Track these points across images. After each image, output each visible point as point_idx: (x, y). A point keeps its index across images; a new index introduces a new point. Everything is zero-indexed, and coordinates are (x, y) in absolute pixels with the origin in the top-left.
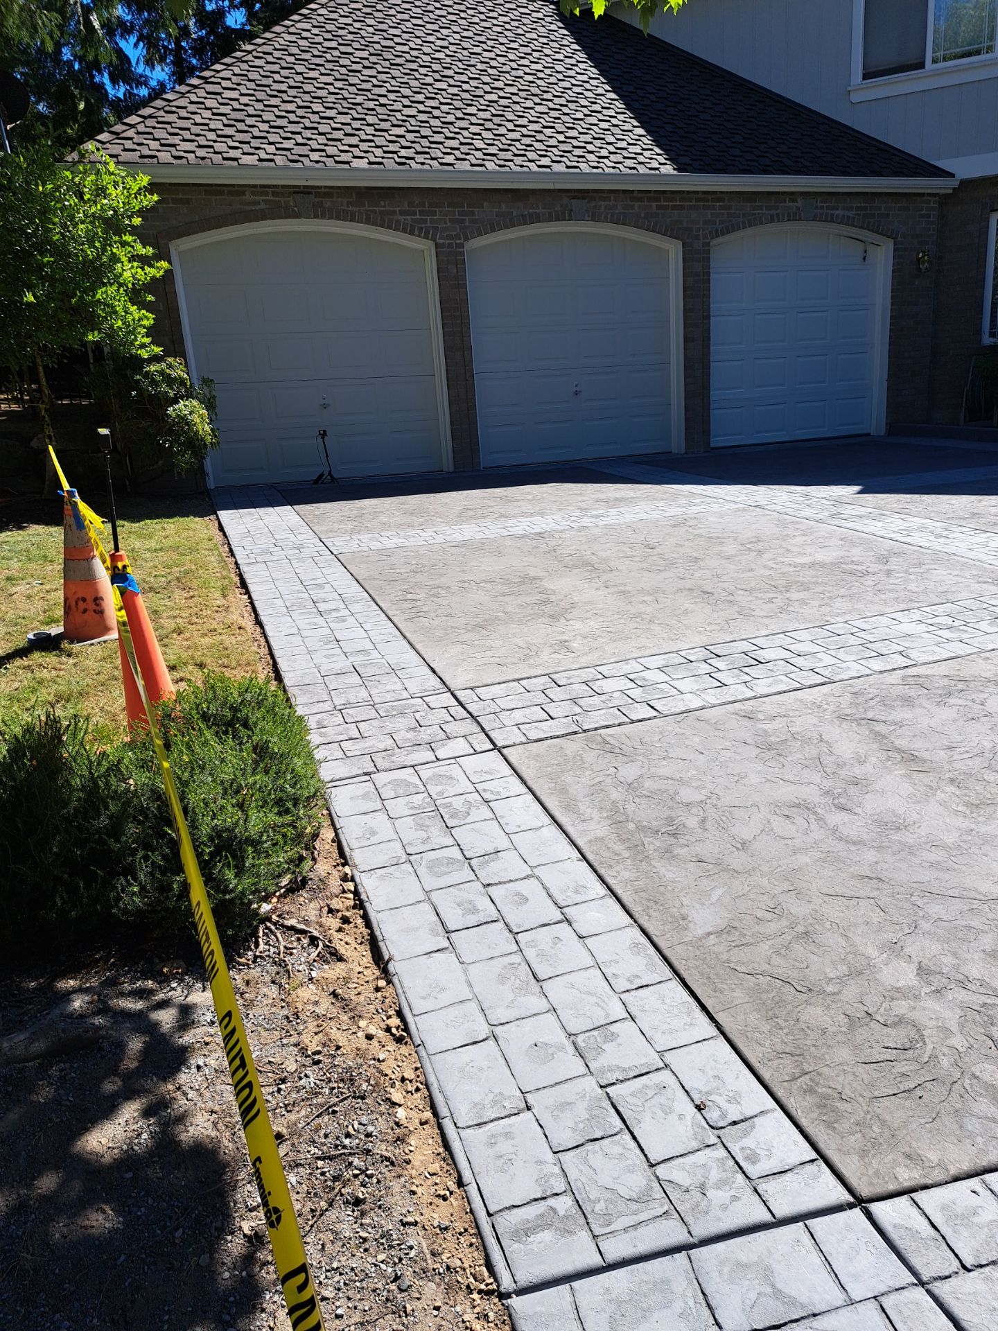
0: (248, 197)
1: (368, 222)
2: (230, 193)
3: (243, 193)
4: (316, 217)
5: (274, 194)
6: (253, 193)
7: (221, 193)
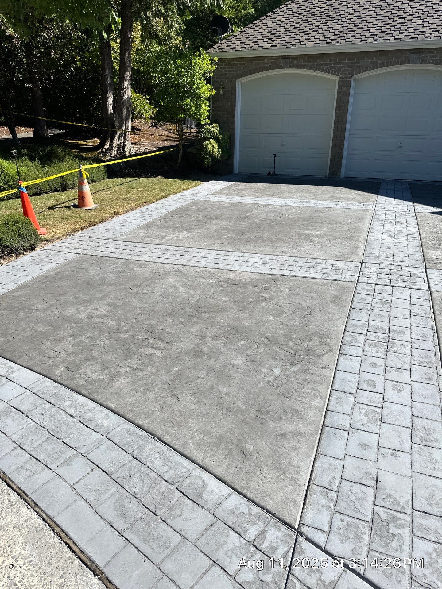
0: (266, 61)
1: (310, 69)
2: (260, 60)
3: (264, 60)
4: (289, 68)
5: (276, 59)
6: (268, 60)
7: (256, 60)
